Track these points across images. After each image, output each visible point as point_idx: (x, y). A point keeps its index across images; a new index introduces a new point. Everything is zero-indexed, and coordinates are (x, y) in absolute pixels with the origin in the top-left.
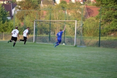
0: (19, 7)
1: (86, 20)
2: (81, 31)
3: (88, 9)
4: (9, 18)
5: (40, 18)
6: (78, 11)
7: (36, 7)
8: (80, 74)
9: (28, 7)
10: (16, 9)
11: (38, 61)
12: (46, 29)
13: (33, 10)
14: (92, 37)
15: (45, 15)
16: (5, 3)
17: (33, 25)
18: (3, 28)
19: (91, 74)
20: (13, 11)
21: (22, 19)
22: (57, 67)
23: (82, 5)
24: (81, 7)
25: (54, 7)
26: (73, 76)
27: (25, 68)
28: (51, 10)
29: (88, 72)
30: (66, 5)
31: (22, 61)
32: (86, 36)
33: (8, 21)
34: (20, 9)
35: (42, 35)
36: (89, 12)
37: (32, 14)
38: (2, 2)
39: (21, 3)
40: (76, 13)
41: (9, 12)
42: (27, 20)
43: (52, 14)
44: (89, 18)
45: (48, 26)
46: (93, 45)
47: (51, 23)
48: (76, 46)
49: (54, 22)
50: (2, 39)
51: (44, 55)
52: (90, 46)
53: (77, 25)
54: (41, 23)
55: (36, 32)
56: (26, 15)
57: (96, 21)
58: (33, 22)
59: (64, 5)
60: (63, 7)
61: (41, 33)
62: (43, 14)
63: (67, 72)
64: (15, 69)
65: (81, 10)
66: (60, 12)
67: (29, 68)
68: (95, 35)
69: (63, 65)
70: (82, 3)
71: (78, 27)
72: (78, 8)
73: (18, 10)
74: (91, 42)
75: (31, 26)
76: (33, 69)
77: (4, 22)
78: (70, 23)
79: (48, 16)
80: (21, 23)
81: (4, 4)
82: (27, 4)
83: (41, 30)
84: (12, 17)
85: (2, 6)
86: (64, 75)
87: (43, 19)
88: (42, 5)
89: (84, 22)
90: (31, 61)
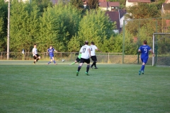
0: (131, 14)
4: (116, 31)
5: (161, 31)
7: (155, 14)
9: (143, 15)
10: (126, 18)
11: (159, 92)
13: (150, 19)
15: (168, 25)
17: (151, 40)
18: (108, 46)
20: (122, 21)
21: (135, 32)
27: (141, 103)
31: (136, 93)
33: (114, 36)
34: (131, 17)
35: (164, 55)
37: (149, 25)
38: (105, 9)
39: (133, 9)
41: (115, 23)
42: (142, 33)
50: (106, 62)
54: (163, 37)
55: (156, 51)
56: (141, 26)
58: (151, 35)
61: (163, 52)
62: (165, 25)
64: (127, 104)
67: (147, 103)
73: (129, 19)
75: (148, 42)
77: (108, 38)
80: (133, 38)
81: (108, 12)
82: (141, 9)
83: (163, 48)
84: (120, 29)
88: (163, 11)
90: (150, 93)
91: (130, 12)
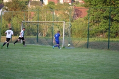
0: (7, 8)
1: (74, 21)
2: (69, 32)
3: (76, 10)
5: (27, 20)
6: (66, 12)
7: (24, 8)
8: (68, 76)
9: (15, 8)
10: (3, 10)
11: (25, 63)
12: (34, 30)
13: (20, 11)
14: (80, 38)
15: (32, 16)
17: (20, 26)
19: (79, 75)
21: (9, 20)
22: (44, 69)
23: (70, 6)
24: (69, 8)
25: (42, 8)
26: (61, 78)
27: (12, 69)
28: (39, 11)
29: (76, 73)
30: (54, 6)
31: (9, 62)
32: (74, 37)
34: (7, 10)
35: (29, 37)
36: (78, 13)
37: (19, 15)
39: (8, 4)
40: (64, 14)
42: (14, 21)
43: (40, 15)
44: (78, 19)
45: (35, 27)
46: (81, 47)
47: (39, 24)
48: (64, 47)
49: (42, 23)
51: (32, 56)
52: (79, 47)
53: (65, 26)
56: (14, 16)
57: (85, 22)
58: (21, 23)
59: (52, 6)
61: (28, 35)
62: (30, 15)
63: (54, 73)
64: (2, 70)
65: (69, 10)
66: (48, 13)
67: (16, 69)
68: (83, 36)
69: (51, 67)
70: (70, 4)
71: (66, 28)
72: (67, 9)
73: (5, 11)
74: (80, 43)
75: (18, 27)
76: (20, 71)
78: (58, 24)
79: (36, 17)
80: (8, 24)
82: (14, 4)
83: (29, 31)
86: (52, 76)
87: (31, 20)
88: (29, 6)
89: (72, 24)
90: (18, 63)
91: (7, 6)
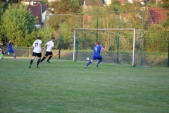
0: (53, 9)
1: (149, 28)
2: (142, 45)
3: (151, 12)
4: (38, 26)
5: (82, 26)
6: (137, 16)
7: (76, 10)
8: (141, 106)
9: (65, 10)
10: (48, 13)
11: (79, 87)
12: (91, 41)
13: (72, 15)
14: (157, 52)
15: (89, 21)
16: (32, 4)
17: (72, 35)
18: (30, 40)
19: (157, 106)
20: (44, 15)
21: (57, 27)
22: (107, 96)
23: (142, 6)
24: (141, 9)
25: (102, 10)
26: (130, 109)
27: (62, 97)
28: (98, 14)
29: (152, 103)
30: (120, 7)
31: (56, 87)
32: (149, 51)
33: (36, 30)
34: (53, 12)
35: (85, 51)
36: (154, 16)
37: (70, 20)
38: (28, 3)
39: (54, 5)
40: (134, 17)
41: (37, 17)
42: (64, 28)
43: (100, 20)
44: (154, 25)
45: (93, 37)
46: (159, 64)
47: (99, 33)
48: (134, 66)
49: (103, 31)
50: (28, 56)
51: (89, 79)
52: (155, 66)
53: (136, 35)
54: (84, 32)
55: (76, 46)
56: (63, 21)
57: (164, 29)
58: (72, 31)
59: (117, 6)
60: (115, 9)
61: (84, 48)
62: (86, 20)
63: (122, 103)
64: (47, 99)
65: (141, 13)
66: (111, 16)
67: (67, 97)
68: (162, 50)
69: (116, 94)
70: (143, 3)
71: (137, 39)
72: (138, 11)
73: (51, 14)
74: (157, 60)
75: (69, 37)
76: (72, 100)
77: (30, 32)
78: (125, 32)
79: (94, 23)
80: (55, 33)
81: (30, 6)
82: (63, 5)
83: (84, 43)
84: (42, 24)
85: (28, 9)
86: (118, 107)
87: (87, 27)
88: (85, 7)
89: (145, 32)
90: (70, 88)
91: (53, 7)
